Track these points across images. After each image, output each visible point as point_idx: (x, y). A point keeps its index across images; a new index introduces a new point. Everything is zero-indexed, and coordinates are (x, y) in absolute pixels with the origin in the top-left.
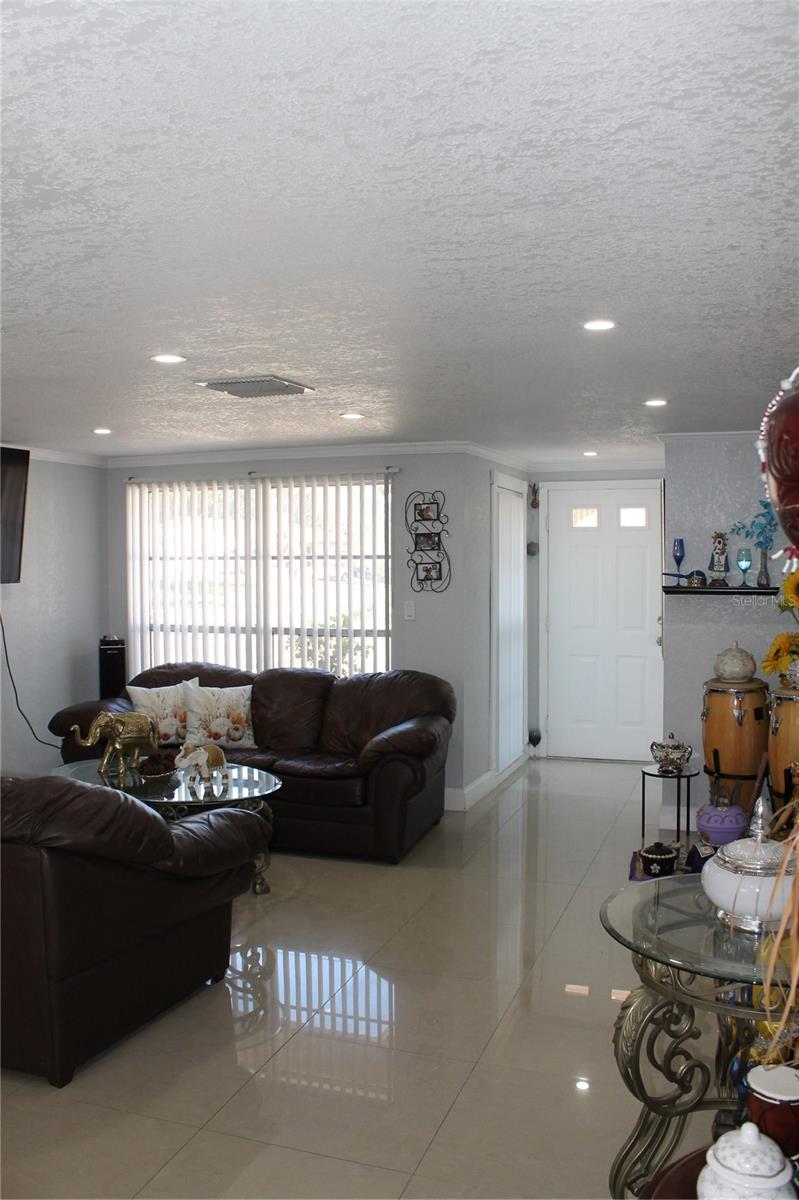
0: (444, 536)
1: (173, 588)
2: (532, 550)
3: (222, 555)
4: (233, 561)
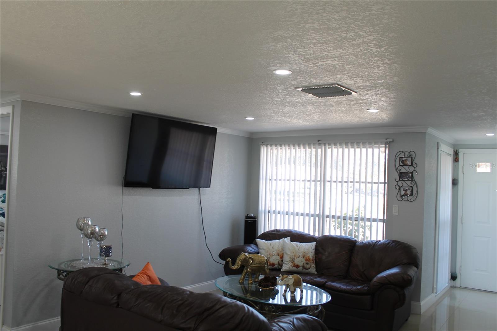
0: (415, 174)
1: (280, 194)
2: (455, 182)
3: (304, 179)
4: (309, 182)
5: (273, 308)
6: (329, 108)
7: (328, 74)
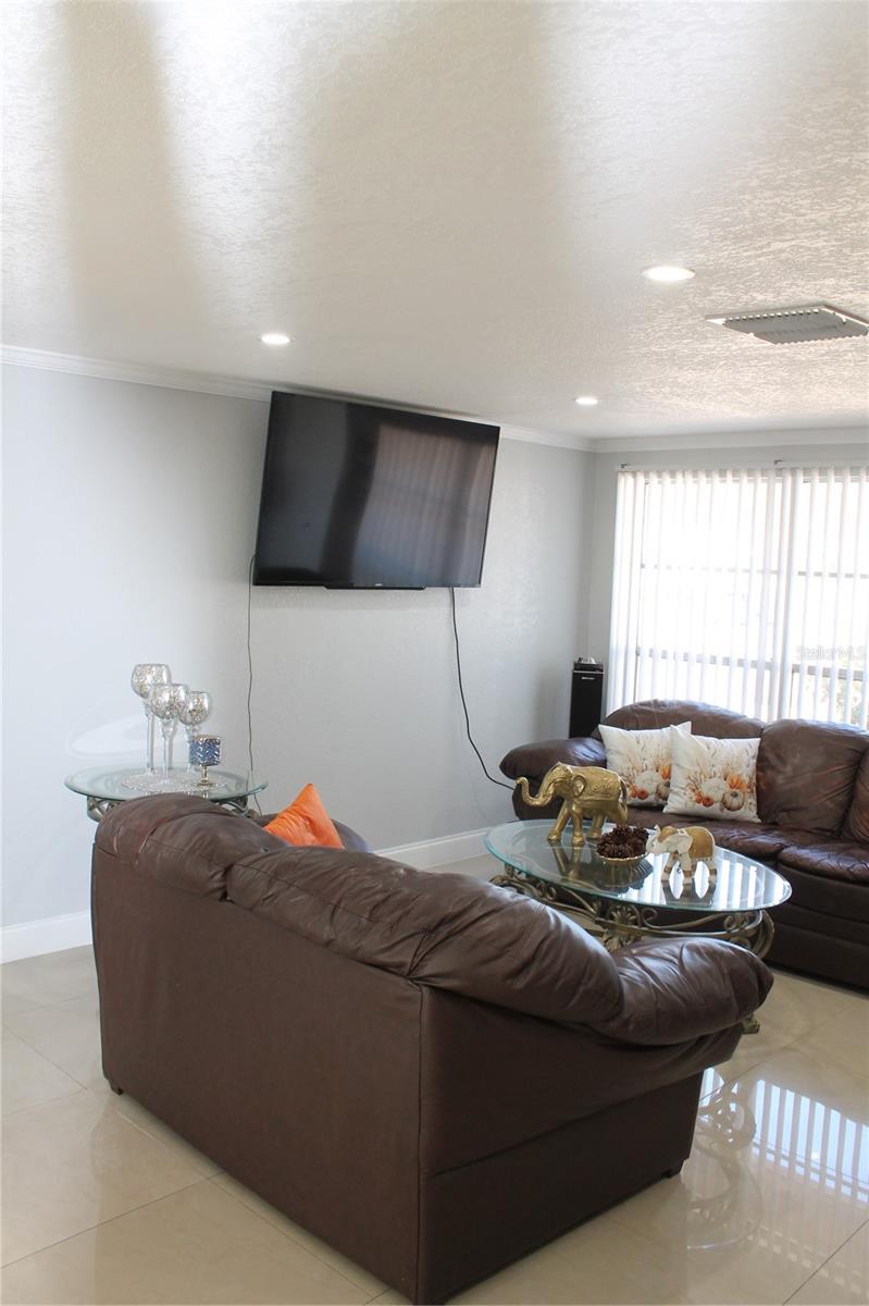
3: (733, 566)
4: (747, 575)
5: (633, 913)
6: (806, 371)
7: (798, 278)
